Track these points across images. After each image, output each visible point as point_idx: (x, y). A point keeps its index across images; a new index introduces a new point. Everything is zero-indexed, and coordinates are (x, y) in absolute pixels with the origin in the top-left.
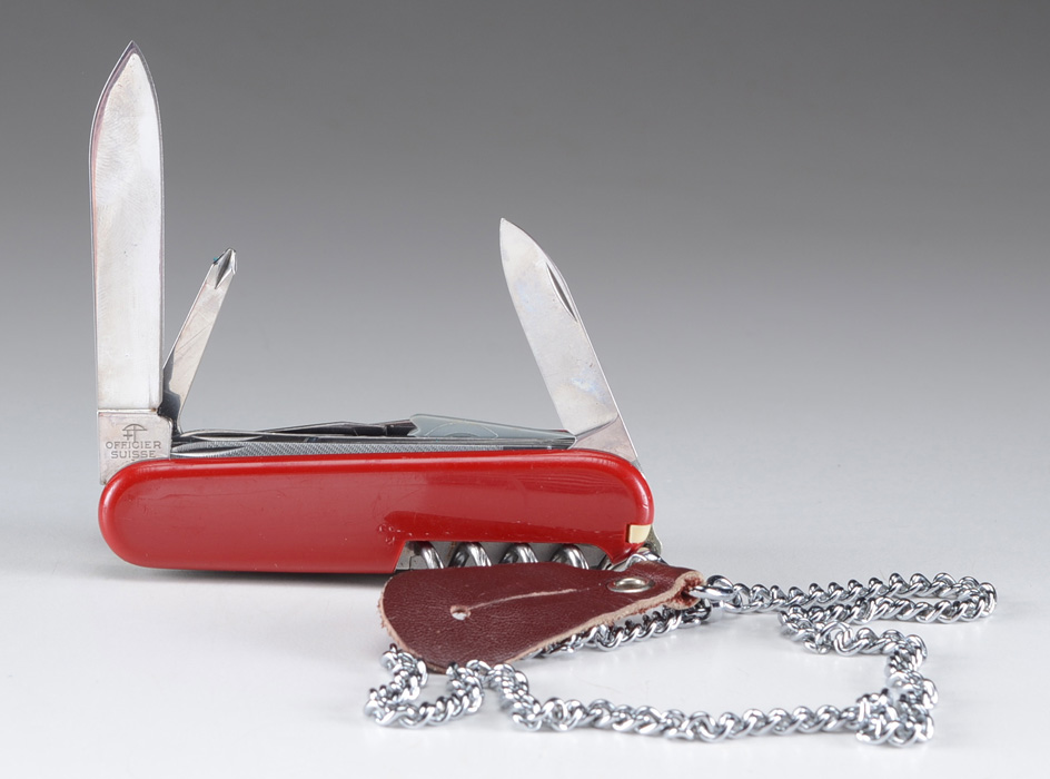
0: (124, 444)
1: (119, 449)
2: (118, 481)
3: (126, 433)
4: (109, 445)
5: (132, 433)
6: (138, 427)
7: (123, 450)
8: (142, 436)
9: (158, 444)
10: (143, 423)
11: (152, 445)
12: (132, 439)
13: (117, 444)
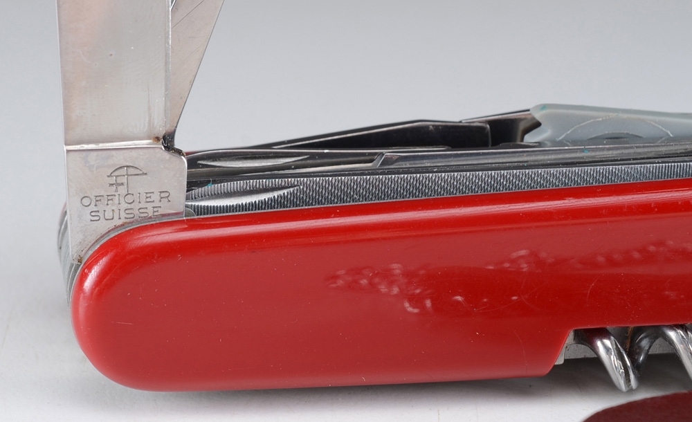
0: (110, 197)
1: (101, 207)
2: (103, 262)
3: (113, 180)
4: (86, 201)
5: (124, 180)
6: (131, 171)
7: (109, 209)
8: (140, 186)
9: (165, 196)
10: (141, 164)
11: (156, 197)
12: (123, 190)
13: (98, 199)
